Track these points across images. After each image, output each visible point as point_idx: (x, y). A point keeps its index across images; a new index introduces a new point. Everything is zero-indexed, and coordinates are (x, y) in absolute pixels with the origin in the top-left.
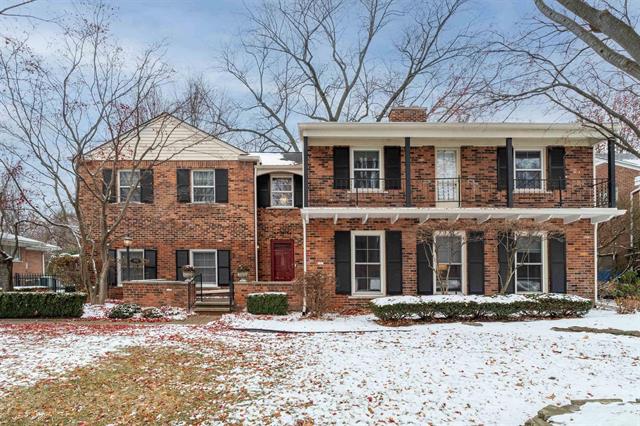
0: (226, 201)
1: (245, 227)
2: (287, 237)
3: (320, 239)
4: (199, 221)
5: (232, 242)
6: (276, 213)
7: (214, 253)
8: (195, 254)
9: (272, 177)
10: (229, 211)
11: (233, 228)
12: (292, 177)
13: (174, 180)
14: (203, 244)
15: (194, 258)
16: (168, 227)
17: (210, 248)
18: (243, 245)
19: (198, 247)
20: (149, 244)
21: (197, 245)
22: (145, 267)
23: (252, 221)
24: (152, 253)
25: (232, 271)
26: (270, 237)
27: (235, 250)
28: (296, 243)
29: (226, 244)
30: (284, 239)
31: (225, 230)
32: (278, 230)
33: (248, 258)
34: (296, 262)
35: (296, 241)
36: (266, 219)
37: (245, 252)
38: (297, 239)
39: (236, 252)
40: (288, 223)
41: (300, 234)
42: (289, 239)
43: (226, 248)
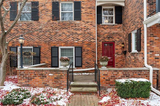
0: (80, 20)
1: (90, 34)
2: (111, 40)
3: (157, 38)
4: (65, 31)
5: (83, 42)
6: (106, 27)
7: (73, 48)
8: (62, 49)
9: (103, 8)
10: (82, 25)
11: (83, 35)
12: (114, 8)
13: (50, 8)
14: (66, 44)
15: (61, 51)
16: (47, 34)
17: (70, 46)
18: (89, 44)
19: (64, 46)
20: (36, 44)
21: (63, 44)
22: (34, 57)
23: (94, 30)
24: (38, 49)
25: (83, 59)
26: (102, 40)
27: (84, 47)
28: (116, 43)
29: (80, 44)
30: (110, 41)
31: (79, 36)
32: (106, 36)
33: (92, 51)
34: (116, 53)
35: (116, 42)
36: (100, 30)
37: (90, 48)
38: (117, 41)
39: (85, 48)
40: (112, 32)
41: (119, 38)
42: (112, 41)
43: (80, 46)
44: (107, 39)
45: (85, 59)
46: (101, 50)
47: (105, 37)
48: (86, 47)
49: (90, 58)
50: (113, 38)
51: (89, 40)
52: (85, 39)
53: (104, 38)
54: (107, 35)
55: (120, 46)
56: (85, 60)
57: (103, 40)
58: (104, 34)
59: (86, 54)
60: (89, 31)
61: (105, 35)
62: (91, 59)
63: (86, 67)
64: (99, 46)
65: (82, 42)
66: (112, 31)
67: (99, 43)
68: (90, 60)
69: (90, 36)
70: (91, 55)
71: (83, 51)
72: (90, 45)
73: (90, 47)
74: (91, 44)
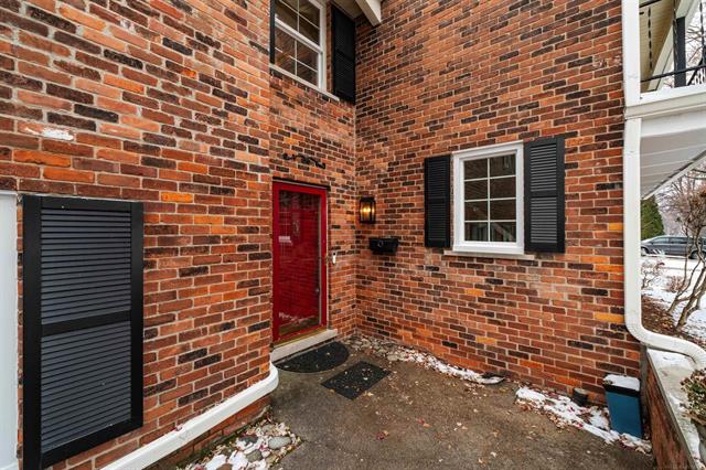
1: (229, 96)
2: (313, 176)
5: (152, 154)
6: (291, 93)
11: (161, 78)
12: (321, 8)
18: (220, 184)
25: (153, 334)
26: (273, 167)
27: (161, 207)
28: (334, 195)
29: (109, 167)
30: (309, 179)
31: (103, 73)
32: (294, 148)
33: (241, 248)
34: (332, 248)
35: (334, 190)
37: (227, 221)
38: (336, 185)
39: (182, 220)
40: (318, 132)
41: (343, 172)
42: (318, 181)
43: (107, 191)
44: (297, 163)
45: (179, 325)
47: (290, 152)
48: (191, 208)
49: (221, 308)
50: (324, 166)
51: (214, 151)
52: (180, 133)
53: (285, 156)
54: (297, 143)
55: (348, 213)
56: (172, 340)
57: (278, 169)
58: (284, 133)
59: (183, 274)
60: (220, 65)
61: (285, 140)
62: (235, 314)
63: (184, 401)
65: (146, 149)
66: (317, 127)
68: (227, 326)
69: (225, 115)
70: (235, 276)
71: (159, 252)
72: (225, 191)
73: (223, 210)
74: (233, 184)
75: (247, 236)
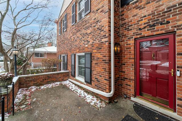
1: (101, 29)
10: (91, 19)
11: (93, 33)
25: (92, 72)
26: (134, 35)
29: (89, 48)
31: (89, 37)
32: (144, 24)
33: (103, 60)
34: (178, 67)
36: (129, 16)
37: (101, 55)
44: (146, 29)
46: (132, 56)
47: (142, 27)
48: (96, 53)
50: (168, 22)
51: (99, 41)
52: (95, 40)
53: (140, 29)
54: (147, 21)
57: (136, 35)
58: (139, 21)
59: (95, 64)
60: (99, 24)
61: (140, 23)
64: (128, 48)
65: (92, 44)
66: (162, 5)
67: (128, 43)
69: (100, 33)
70: (102, 66)
71: (93, 60)
72: (100, 49)
73: (100, 52)
74: (102, 47)
75: (104, 58)
